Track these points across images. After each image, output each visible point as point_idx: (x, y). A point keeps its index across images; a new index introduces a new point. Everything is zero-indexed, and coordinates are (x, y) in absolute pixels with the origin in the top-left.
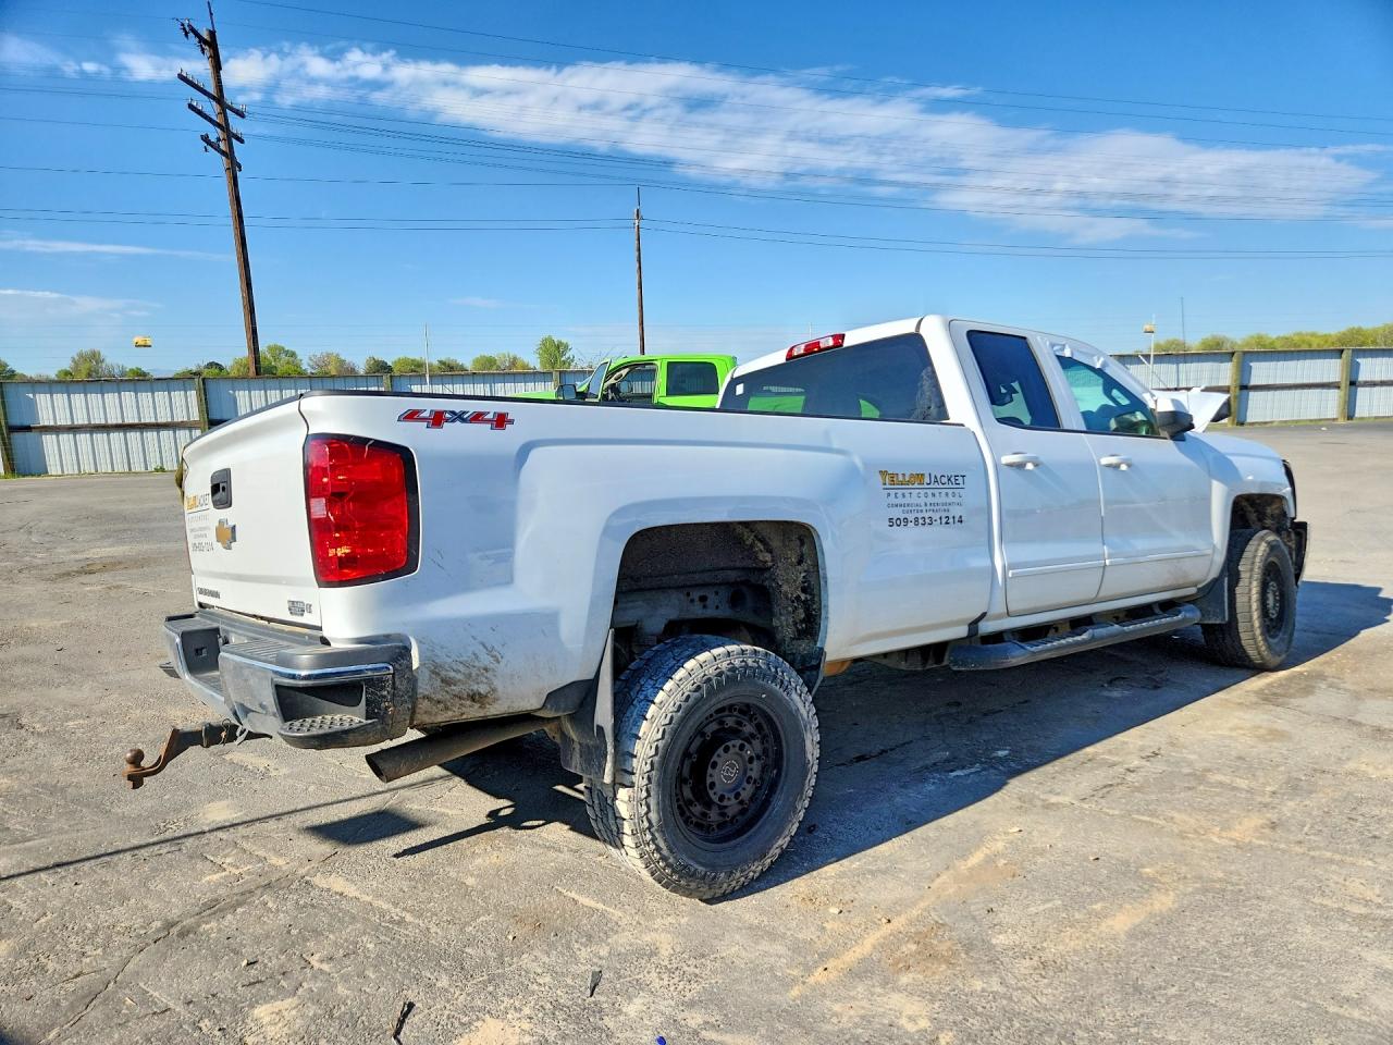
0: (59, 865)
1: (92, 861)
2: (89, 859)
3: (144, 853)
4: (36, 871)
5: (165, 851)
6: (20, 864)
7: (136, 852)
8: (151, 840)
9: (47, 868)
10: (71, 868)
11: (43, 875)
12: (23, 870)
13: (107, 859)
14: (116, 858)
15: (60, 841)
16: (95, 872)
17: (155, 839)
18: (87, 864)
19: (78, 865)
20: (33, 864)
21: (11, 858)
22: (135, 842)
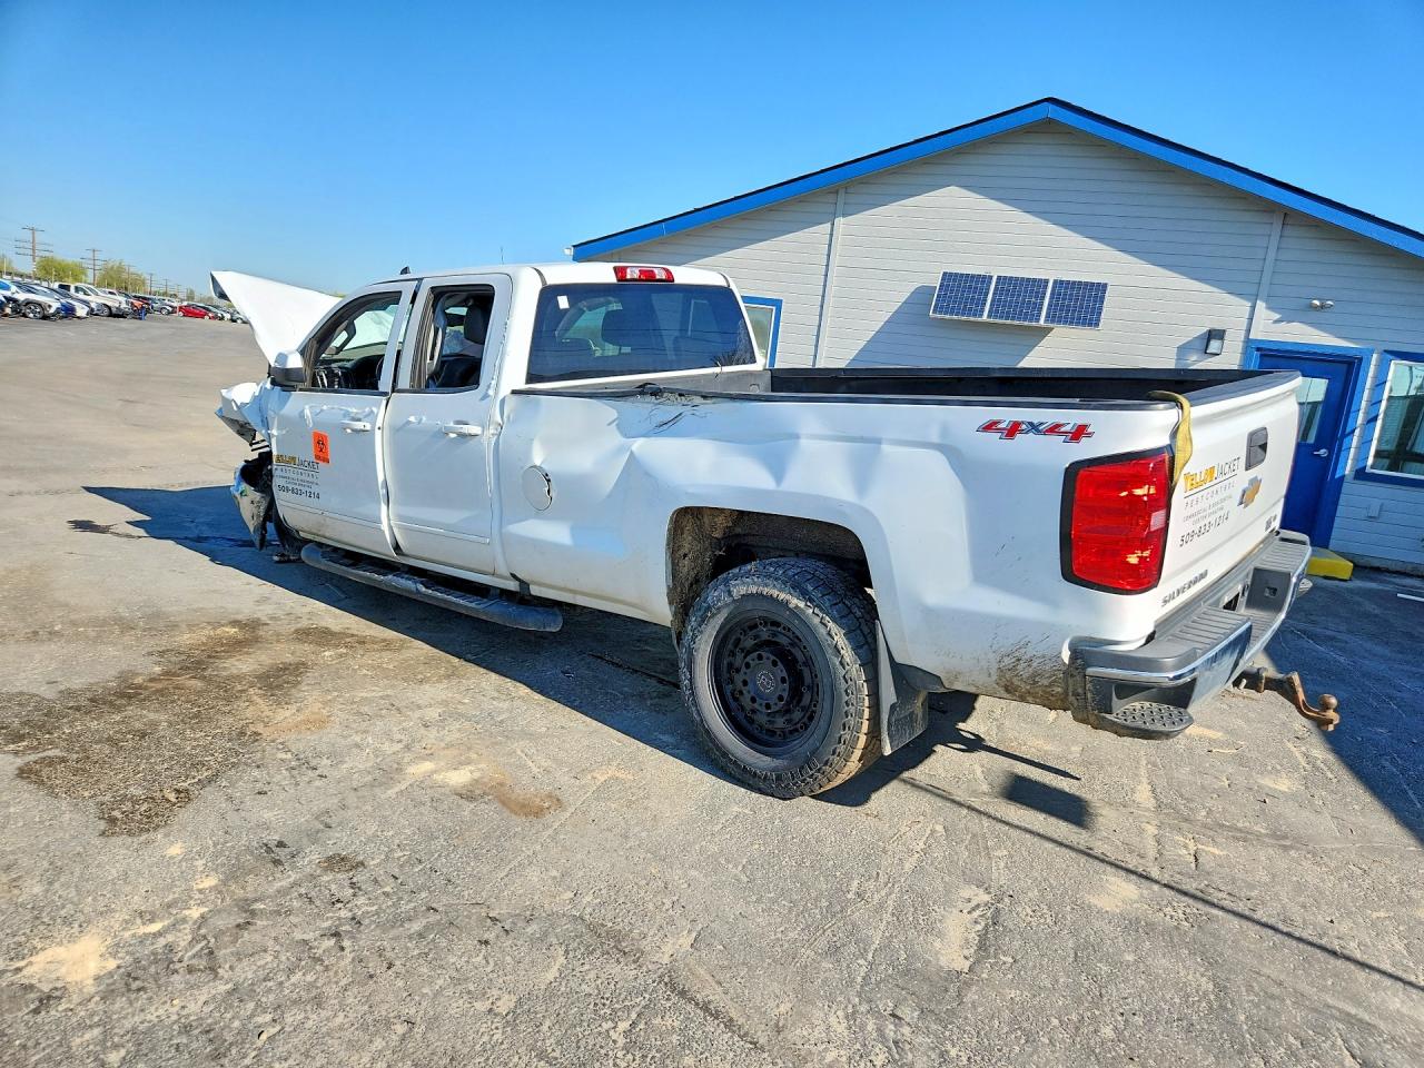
0: (1334, 953)
1: (1297, 934)
2: (1300, 939)
3: (1241, 907)
4: (1363, 965)
5: (1221, 895)
6: (1375, 987)
7: (1247, 913)
8: (1221, 913)
9: (1348, 958)
10: (1323, 942)
11: (1358, 955)
12: (1377, 976)
13: (1281, 926)
14: (1272, 921)
15: (1312, 984)
16: (1304, 920)
17: (1215, 912)
18: (1305, 935)
19: (1315, 940)
20: (1361, 975)
21: (1383, 1001)
22: (1236, 922)
